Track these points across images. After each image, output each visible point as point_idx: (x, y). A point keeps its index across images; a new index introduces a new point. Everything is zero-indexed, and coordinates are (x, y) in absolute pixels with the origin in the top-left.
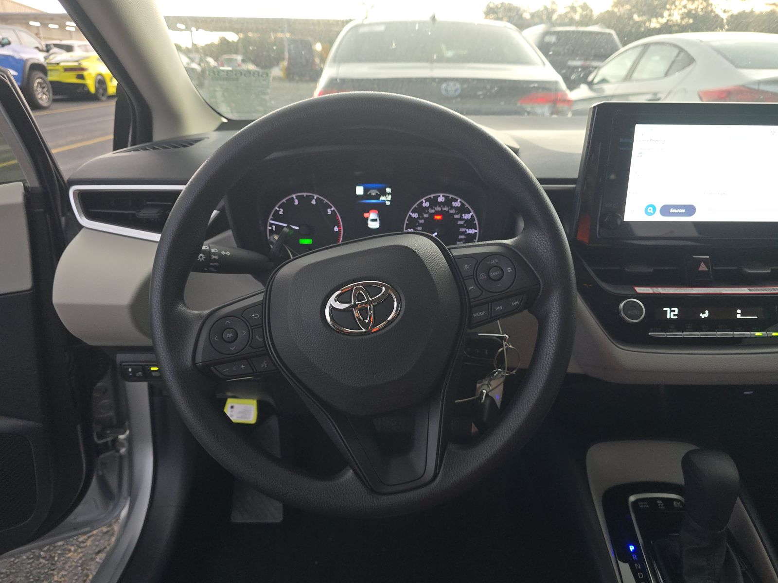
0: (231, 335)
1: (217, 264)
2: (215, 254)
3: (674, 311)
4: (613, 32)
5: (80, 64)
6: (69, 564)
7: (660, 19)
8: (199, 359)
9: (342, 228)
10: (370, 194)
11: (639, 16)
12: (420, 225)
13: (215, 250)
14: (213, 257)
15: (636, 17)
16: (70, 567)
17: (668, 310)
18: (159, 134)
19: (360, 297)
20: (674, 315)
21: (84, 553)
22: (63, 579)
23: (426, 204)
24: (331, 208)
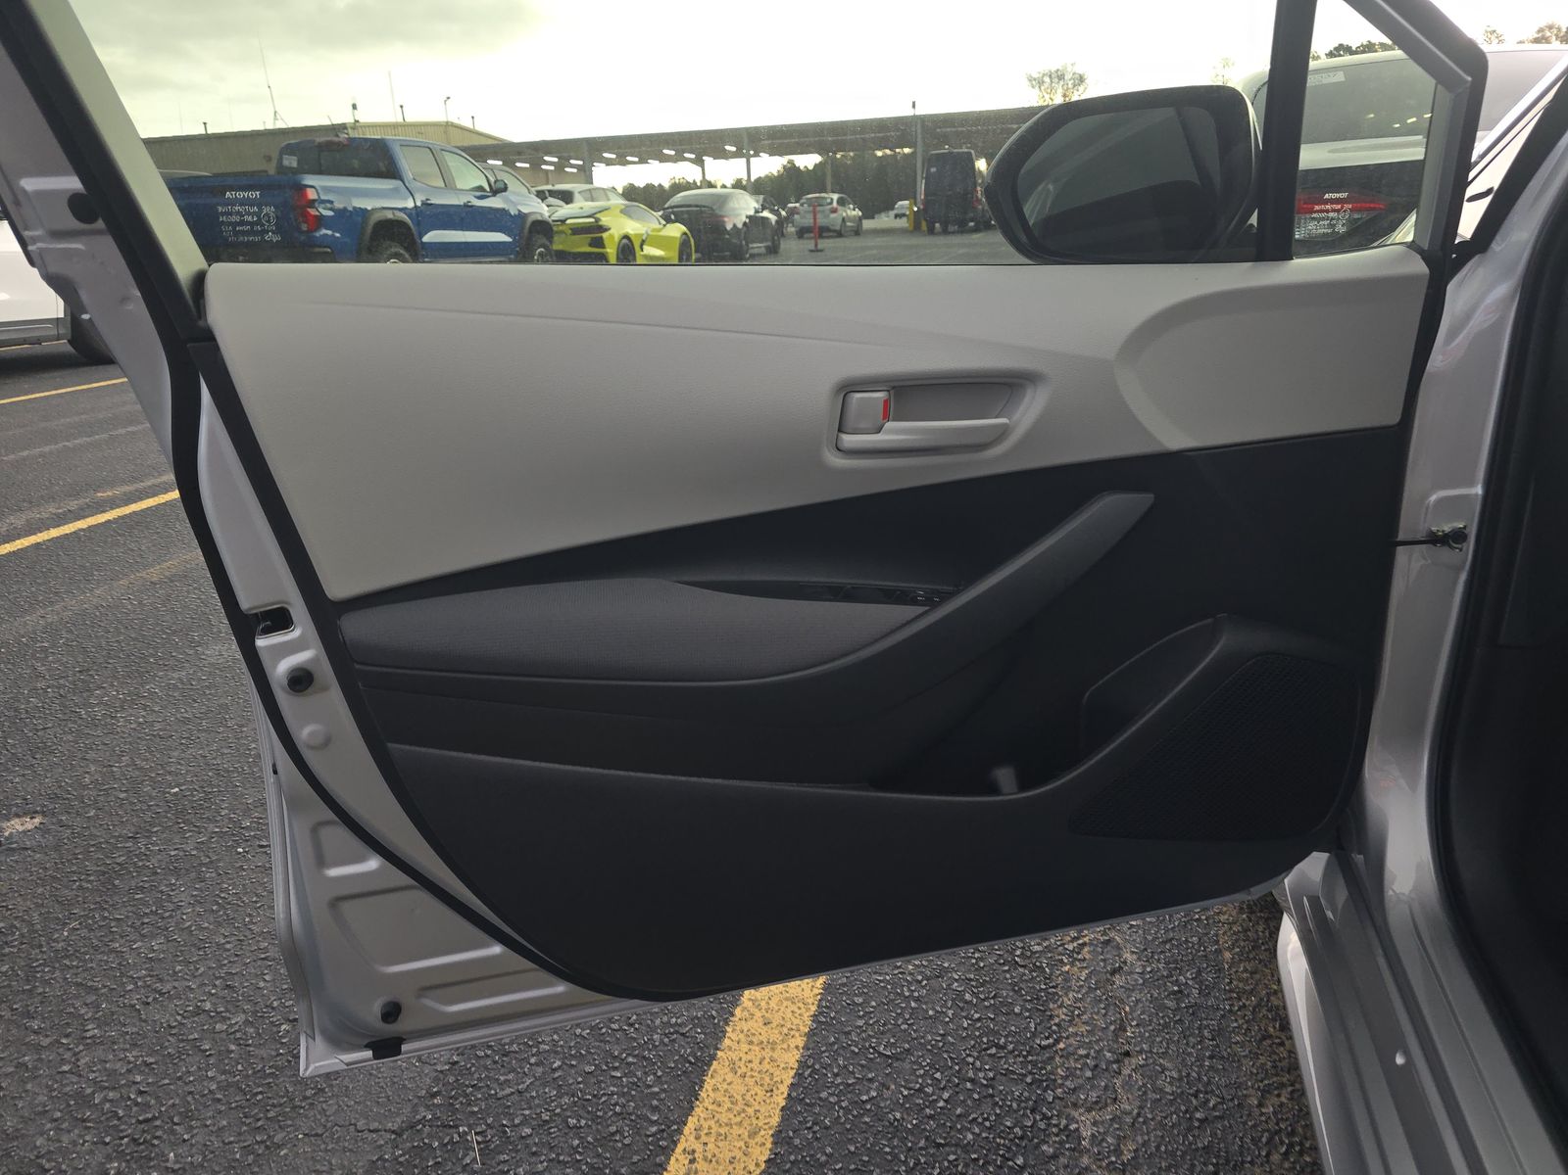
5: (597, 220)
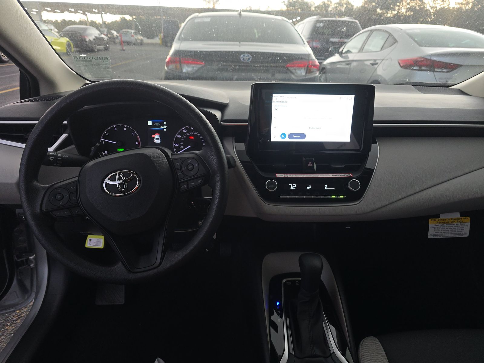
0: (60, 197)
1: (61, 162)
2: (59, 157)
3: (294, 186)
4: (358, 22)
6: (7, 332)
7: (393, 12)
8: (44, 208)
9: (140, 143)
10: (155, 125)
11: (381, 10)
12: (182, 141)
13: (60, 155)
14: (59, 158)
15: (379, 11)
16: (7, 334)
17: (291, 185)
18: (44, 92)
19: (120, 179)
20: (294, 188)
21: (15, 327)
22: (2, 340)
23: (185, 131)
24: (134, 132)
